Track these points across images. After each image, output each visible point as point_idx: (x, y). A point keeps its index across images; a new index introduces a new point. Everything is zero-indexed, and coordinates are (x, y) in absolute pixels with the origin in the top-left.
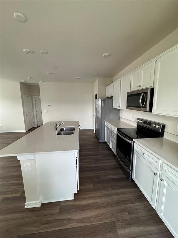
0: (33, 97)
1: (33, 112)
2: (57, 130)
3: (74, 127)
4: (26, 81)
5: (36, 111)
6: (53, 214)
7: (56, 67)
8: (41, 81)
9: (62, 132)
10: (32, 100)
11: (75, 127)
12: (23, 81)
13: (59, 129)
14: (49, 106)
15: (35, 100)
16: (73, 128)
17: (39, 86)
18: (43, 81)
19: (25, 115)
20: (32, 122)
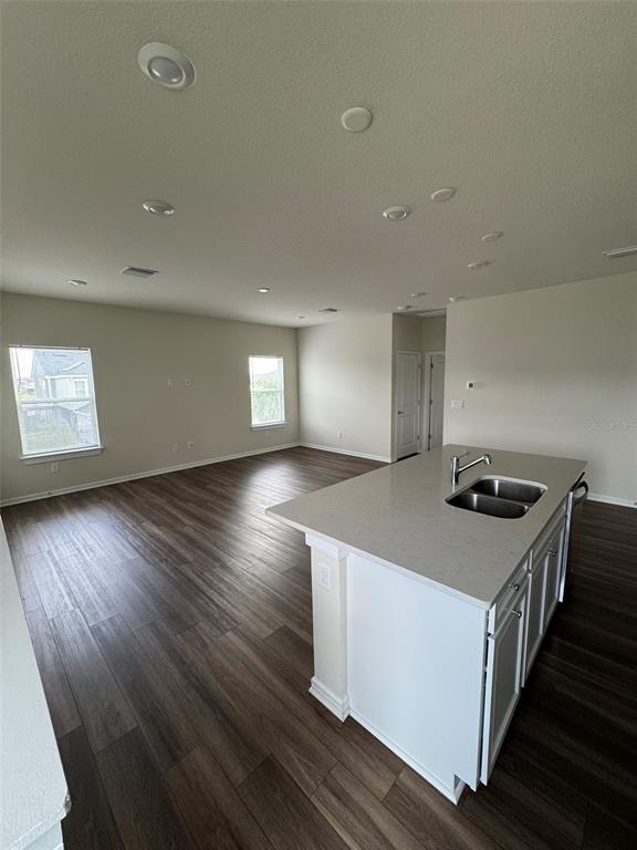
0: (428, 356)
1: (420, 403)
2: (457, 481)
3: (543, 487)
4: (408, 307)
5: (431, 402)
6: (366, 783)
7: (501, 235)
8: (451, 299)
9: (475, 496)
10: (421, 366)
11: (546, 487)
12: (400, 309)
13: (468, 480)
14: (471, 385)
15: (432, 366)
16: (538, 489)
17: (445, 316)
18: (458, 299)
19: (397, 413)
20: (415, 437)
